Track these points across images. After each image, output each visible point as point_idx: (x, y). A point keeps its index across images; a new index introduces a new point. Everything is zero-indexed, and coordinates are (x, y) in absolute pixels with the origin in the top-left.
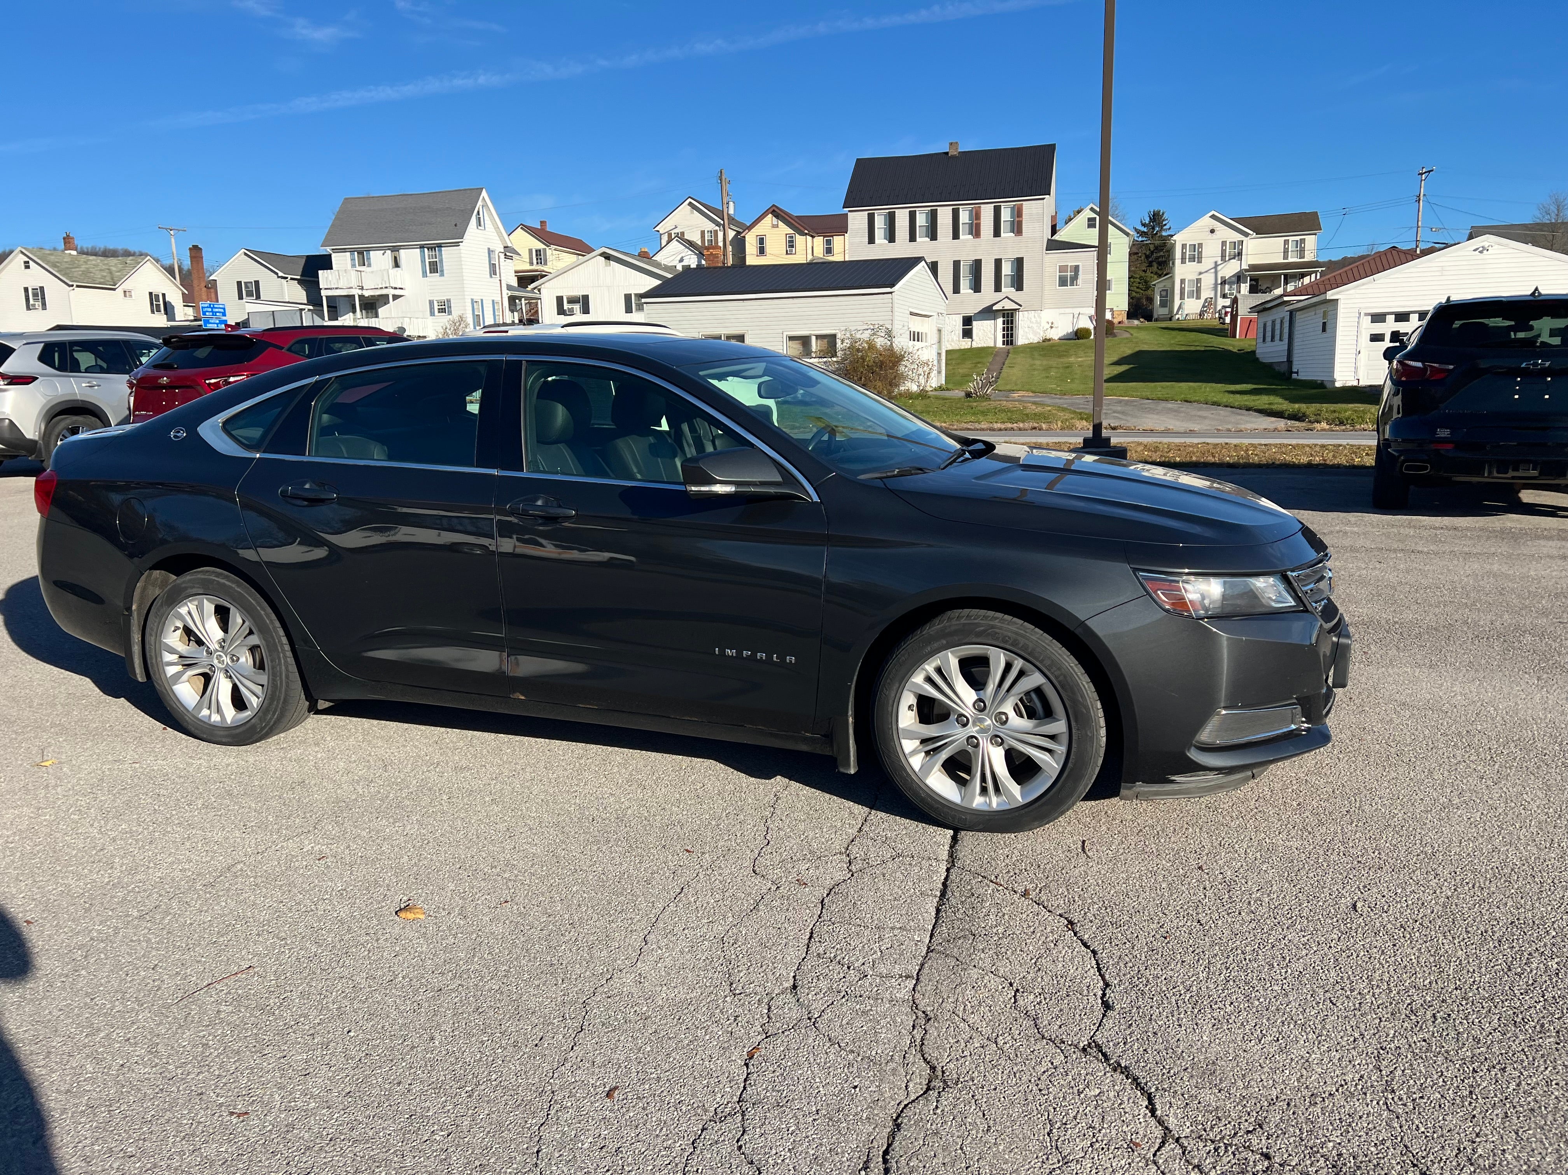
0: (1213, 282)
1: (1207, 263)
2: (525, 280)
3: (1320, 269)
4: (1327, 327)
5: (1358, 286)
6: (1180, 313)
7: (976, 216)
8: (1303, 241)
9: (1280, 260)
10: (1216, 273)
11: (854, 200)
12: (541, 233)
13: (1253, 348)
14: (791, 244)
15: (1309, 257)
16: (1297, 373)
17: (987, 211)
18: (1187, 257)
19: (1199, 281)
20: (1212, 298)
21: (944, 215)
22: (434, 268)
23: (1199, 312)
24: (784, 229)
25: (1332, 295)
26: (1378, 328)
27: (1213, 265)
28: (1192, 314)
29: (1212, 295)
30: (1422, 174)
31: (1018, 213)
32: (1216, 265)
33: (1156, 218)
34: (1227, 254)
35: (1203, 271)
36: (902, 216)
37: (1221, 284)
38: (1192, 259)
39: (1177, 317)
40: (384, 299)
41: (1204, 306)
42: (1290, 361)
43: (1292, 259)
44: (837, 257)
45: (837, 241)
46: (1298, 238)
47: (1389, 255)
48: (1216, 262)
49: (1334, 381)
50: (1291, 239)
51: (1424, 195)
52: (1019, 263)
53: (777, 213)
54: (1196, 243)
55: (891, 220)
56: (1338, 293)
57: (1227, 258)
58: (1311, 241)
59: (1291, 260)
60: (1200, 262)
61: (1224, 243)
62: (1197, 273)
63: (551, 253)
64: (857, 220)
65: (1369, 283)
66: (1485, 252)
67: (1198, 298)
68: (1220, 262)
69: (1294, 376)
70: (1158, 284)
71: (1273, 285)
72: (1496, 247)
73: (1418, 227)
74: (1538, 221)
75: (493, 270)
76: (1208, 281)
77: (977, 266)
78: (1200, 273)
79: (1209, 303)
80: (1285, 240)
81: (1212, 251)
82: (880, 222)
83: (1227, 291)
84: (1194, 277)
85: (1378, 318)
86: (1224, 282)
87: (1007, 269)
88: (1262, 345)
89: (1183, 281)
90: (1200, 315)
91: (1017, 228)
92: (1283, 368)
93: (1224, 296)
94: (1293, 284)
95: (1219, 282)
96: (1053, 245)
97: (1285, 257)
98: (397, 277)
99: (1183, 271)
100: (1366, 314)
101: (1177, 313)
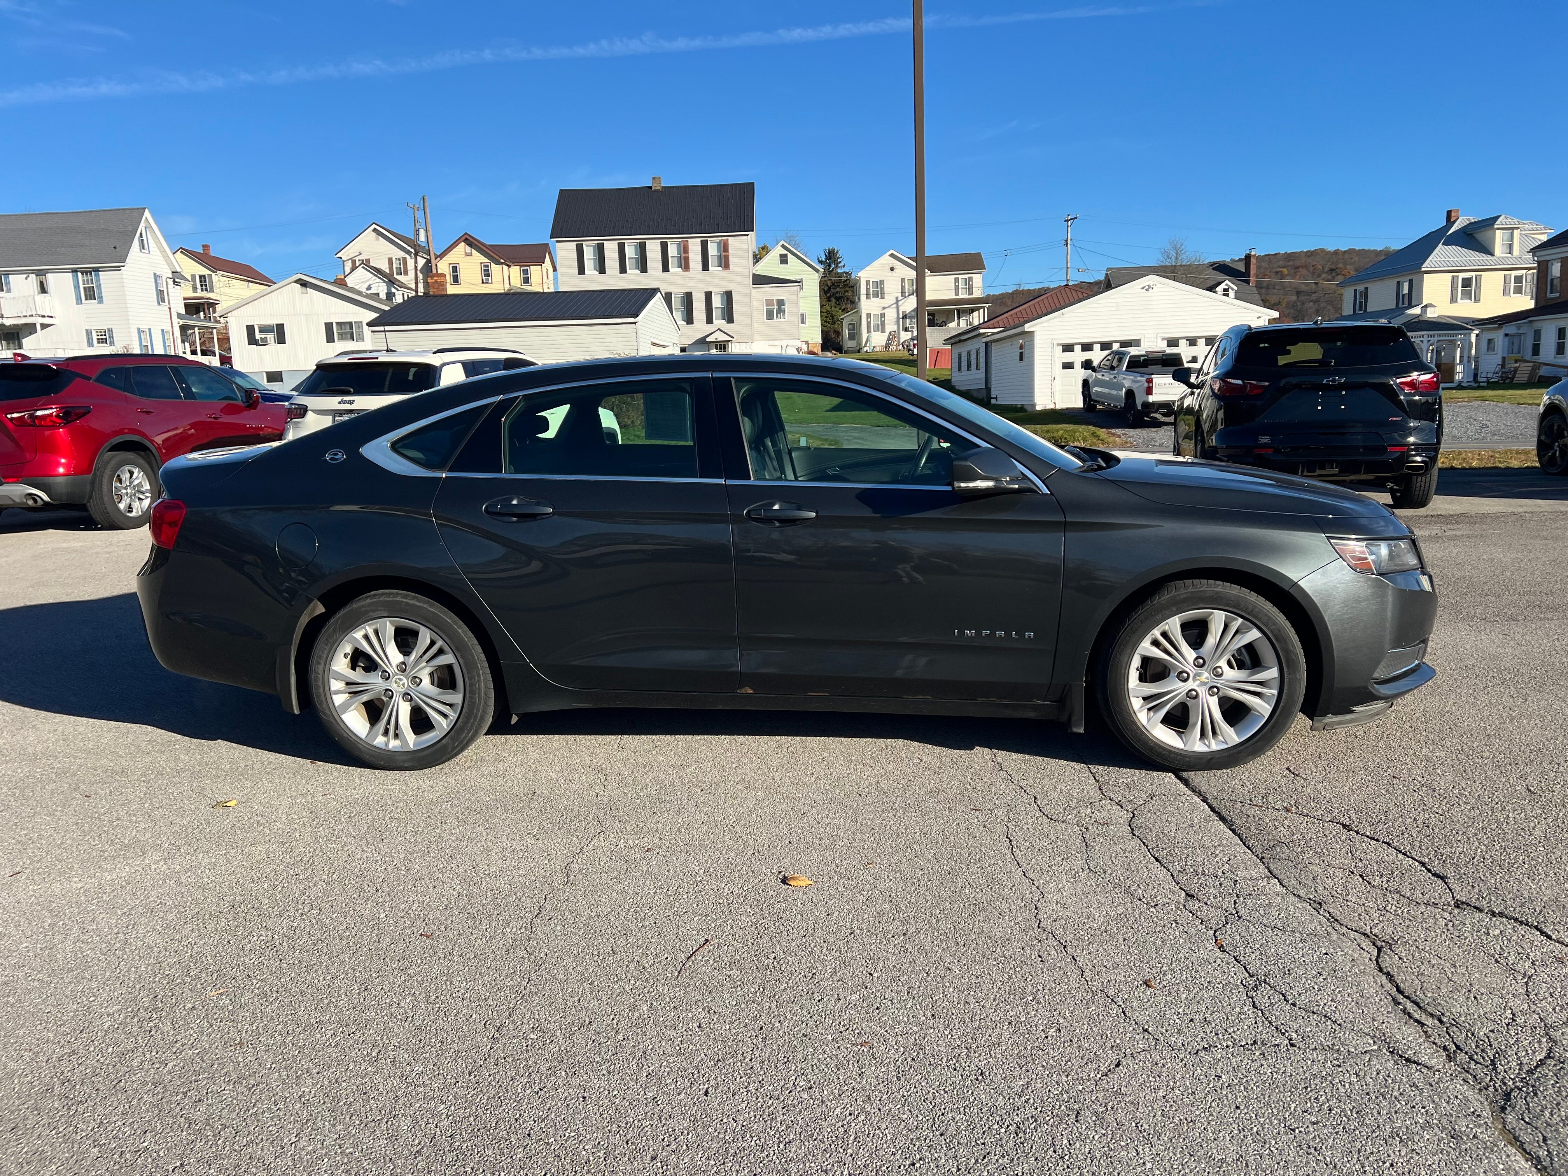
0: (896, 316)
1: (889, 299)
2: (193, 308)
3: (987, 305)
4: (1024, 356)
5: (1050, 320)
6: (868, 345)
7: (684, 250)
8: (970, 279)
9: (951, 296)
10: (898, 308)
11: (560, 231)
12: (203, 257)
13: (949, 378)
14: (487, 273)
15: (977, 294)
16: (996, 398)
17: (694, 245)
18: (871, 293)
19: (883, 315)
20: (895, 332)
21: (653, 247)
22: (91, 294)
23: (884, 344)
24: (479, 258)
25: (1029, 328)
26: (1068, 357)
27: (895, 301)
28: (879, 346)
29: (895, 329)
30: (1067, 221)
31: (724, 248)
32: (897, 301)
33: (831, 257)
34: (907, 291)
35: (886, 306)
36: (611, 248)
37: (903, 318)
38: (876, 295)
39: (865, 349)
40: (31, 329)
41: (888, 339)
42: (988, 389)
43: (963, 295)
44: (535, 286)
45: (535, 271)
46: (966, 276)
47: (1063, 292)
48: (897, 298)
49: (1034, 405)
50: (960, 277)
51: (1071, 239)
52: (728, 296)
53: (470, 241)
54: (878, 279)
55: (600, 251)
56: (1034, 325)
57: (907, 295)
58: (977, 279)
59: (961, 296)
60: (883, 297)
61: (903, 280)
62: (881, 309)
63: (219, 279)
64: (565, 250)
65: (1059, 317)
66: (1150, 289)
67: (883, 331)
68: (900, 298)
69: (993, 401)
70: (847, 319)
71: (947, 320)
72: (1159, 285)
73: (1067, 268)
74: (1162, 264)
75: (161, 297)
76: (891, 315)
77: (688, 299)
78: (884, 308)
79: (893, 336)
80: (955, 278)
81: (892, 288)
82: (589, 253)
83: (908, 325)
84: (879, 312)
85: (1068, 348)
86: (905, 317)
87: (717, 302)
88: (958, 374)
89: (868, 316)
90: (886, 348)
91: (724, 263)
92: (983, 395)
93: (906, 330)
94: (964, 318)
95: (901, 316)
96: (759, 280)
97: (957, 294)
98: (44, 304)
99: (868, 306)
100: (1058, 345)
101: (865, 346)
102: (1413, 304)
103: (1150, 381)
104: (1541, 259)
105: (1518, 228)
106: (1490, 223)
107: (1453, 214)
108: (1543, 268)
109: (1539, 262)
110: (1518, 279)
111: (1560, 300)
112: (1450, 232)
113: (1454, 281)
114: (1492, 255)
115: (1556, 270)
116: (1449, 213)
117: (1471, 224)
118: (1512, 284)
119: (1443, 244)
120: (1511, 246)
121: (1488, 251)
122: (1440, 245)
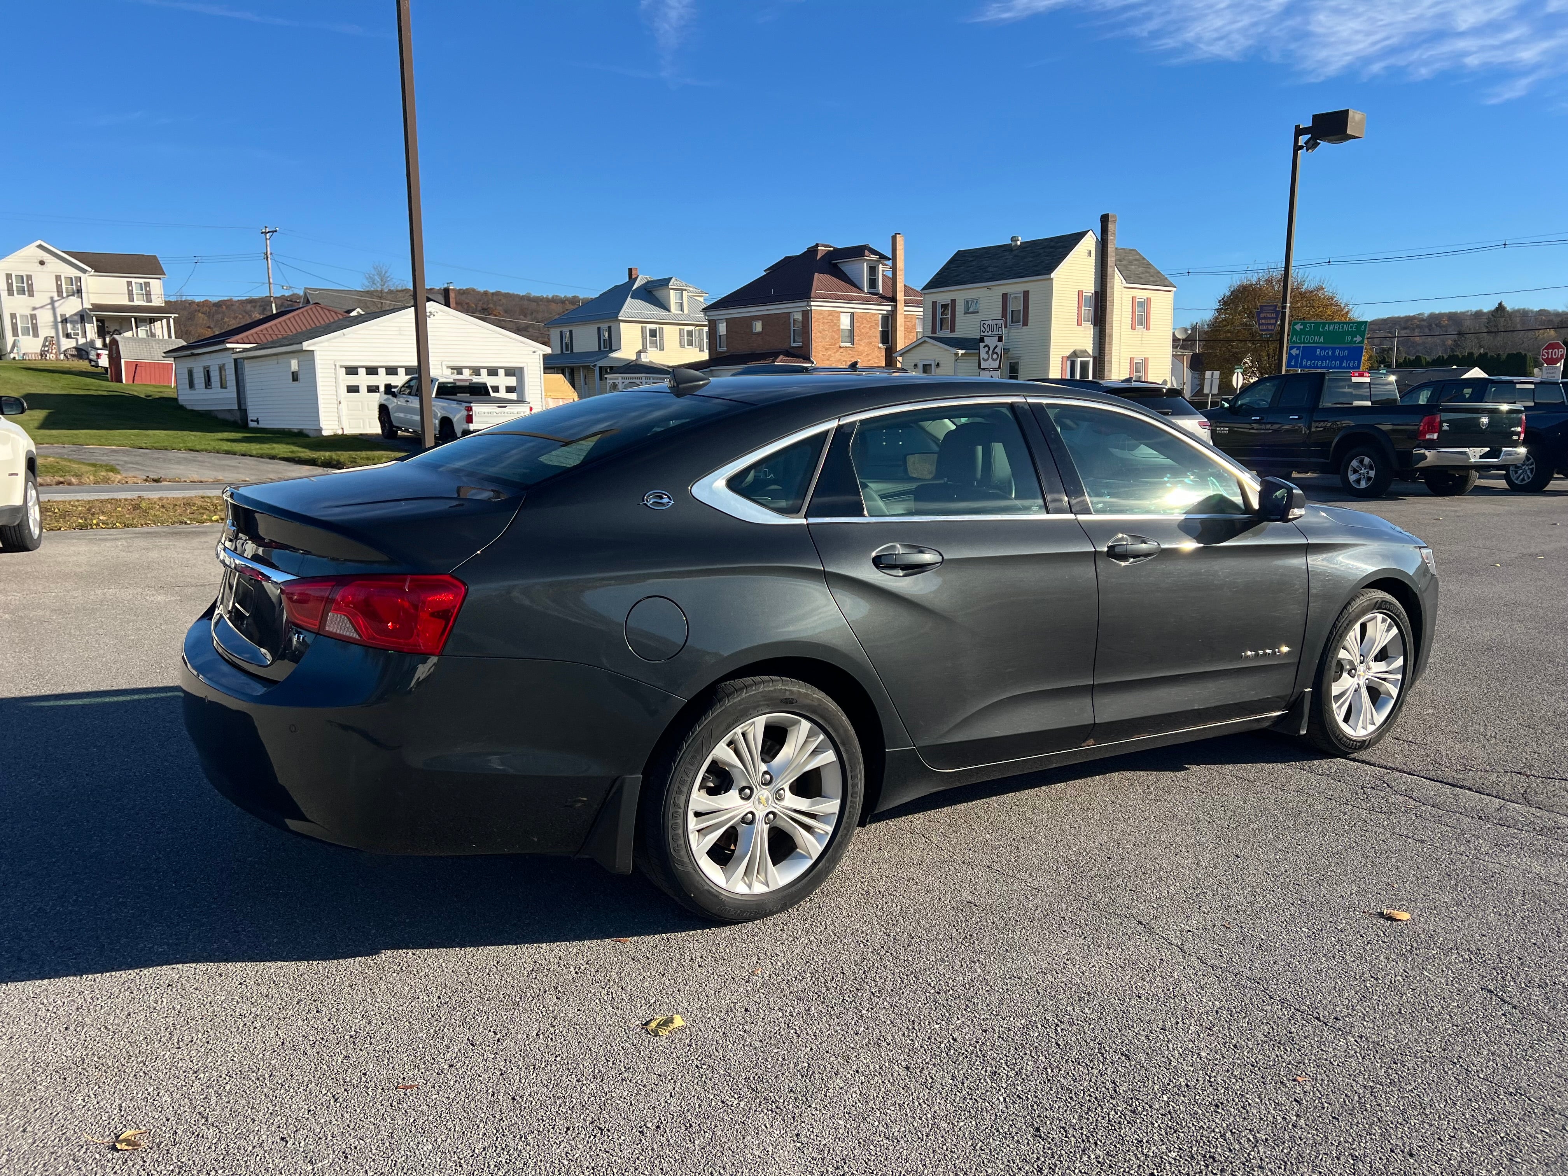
0: (52, 319)
1: (41, 298)
3: (173, 316)
4: (300, 377)
6: (15, 351)
8: (147, 284)
9: (125, 302)
10: (54, 309)
13: (175, 396)
15: (158, 301)
16: (257, 421)
18: (15, 288)
19: (33, 317)
20: (53, 337)
23: (39, 351)
25: (308, 346)
26: (352, 380)
27: (49, 301)
28: (32, 354)
29: (53, 334)
30: (265, 233)
32: (53, 302)
34: (64, 290)
35: (37, 306)
37: (62, 322)
38: (21, 291)
39: (12, 356)
41: (44, 346)
42: (244, 412)
43: (138, 302)
46: (142, 281)
48: (52, 298)
49: (320, 430)
50: (134, 281)
51: (271, 254)
54: (24, 274)
57: (65, 295)
58: (156, 285)
59: (137, 303)
60: (31, 295)
61: (58, 278)
62: (30, 309)
67: (36, 335)
68: (56, 298)
69: (252, 425)
71: (121, 328)
72: (440, 313)
73: (270, 283)
76: (45, 318)
78: (34, 309)
79: (49, 342)
80: (128, 282)
81: (44, 286)
83: (69, 331)
84: (28, 312)
85: (352, 371)
86: (65, 321)
88: (188, 391)
89: (13, 316)
90: (42, 356)
92: (237, 417)
93: (68, 336)
94: (143, 328)
95: (59, 319)
97: (131, 299)
99: (12, 304)
100: (341, 367)
101: (12, 351)
102: (613, 348)
103: (470, 409)
104: (711, 318)
105: (685, 290)
106: (665, 282)
107: (633, 272)
108: (713, 326)
109: (709, 321)
110: (690, 334)
111: (727, 354)
112: (634, 288)
113: (643, 330)
114: (669, 311)
115: (722, 329)
116: (630, 270)
117: (648, 282)
118: (686, 338)
119: (631, 297)
120: (682, 305)
121: (664, 306)
122: (629, 298)
